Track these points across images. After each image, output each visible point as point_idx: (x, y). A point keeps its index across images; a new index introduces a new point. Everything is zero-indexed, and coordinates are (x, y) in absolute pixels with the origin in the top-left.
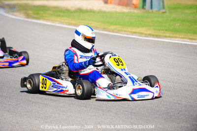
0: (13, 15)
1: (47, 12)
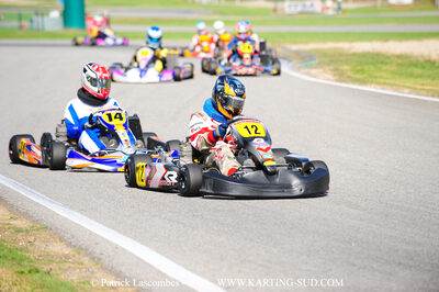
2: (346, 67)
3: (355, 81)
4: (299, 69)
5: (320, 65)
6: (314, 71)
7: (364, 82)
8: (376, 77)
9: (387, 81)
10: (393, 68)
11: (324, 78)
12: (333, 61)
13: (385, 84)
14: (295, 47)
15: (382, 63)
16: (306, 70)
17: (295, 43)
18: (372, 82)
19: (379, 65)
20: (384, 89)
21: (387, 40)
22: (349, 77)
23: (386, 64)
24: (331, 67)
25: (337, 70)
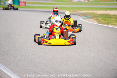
0: (88, 21)
1: (112, 19)
2: (100, 19)
4: (85, 19)
5: (91, 18)
6: (90, 20)
8: (111, 22)
9: (115, 24)
10: (114, 19)
11: (94, 22)
12: (95, 17)
13: (114, 25)
14: (80, 12)
15: (110, 17)
16: (88, 20)
17: (80, 11)
18: (110, 24)
19: (110, 18)
21: (106, 10)
22: (102, 22)
23: (112, 18)
24: (95, 19)
25: (97, 20)
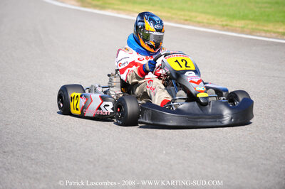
3: (95, 7)
7: (102, 8)
20: (119, 13)
